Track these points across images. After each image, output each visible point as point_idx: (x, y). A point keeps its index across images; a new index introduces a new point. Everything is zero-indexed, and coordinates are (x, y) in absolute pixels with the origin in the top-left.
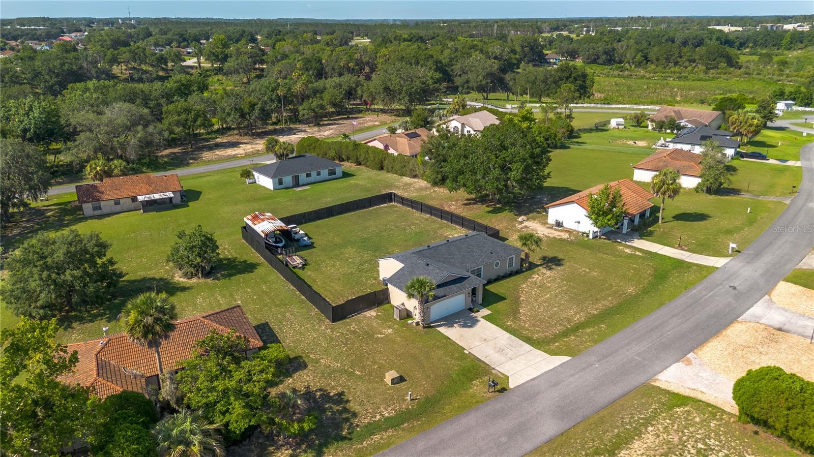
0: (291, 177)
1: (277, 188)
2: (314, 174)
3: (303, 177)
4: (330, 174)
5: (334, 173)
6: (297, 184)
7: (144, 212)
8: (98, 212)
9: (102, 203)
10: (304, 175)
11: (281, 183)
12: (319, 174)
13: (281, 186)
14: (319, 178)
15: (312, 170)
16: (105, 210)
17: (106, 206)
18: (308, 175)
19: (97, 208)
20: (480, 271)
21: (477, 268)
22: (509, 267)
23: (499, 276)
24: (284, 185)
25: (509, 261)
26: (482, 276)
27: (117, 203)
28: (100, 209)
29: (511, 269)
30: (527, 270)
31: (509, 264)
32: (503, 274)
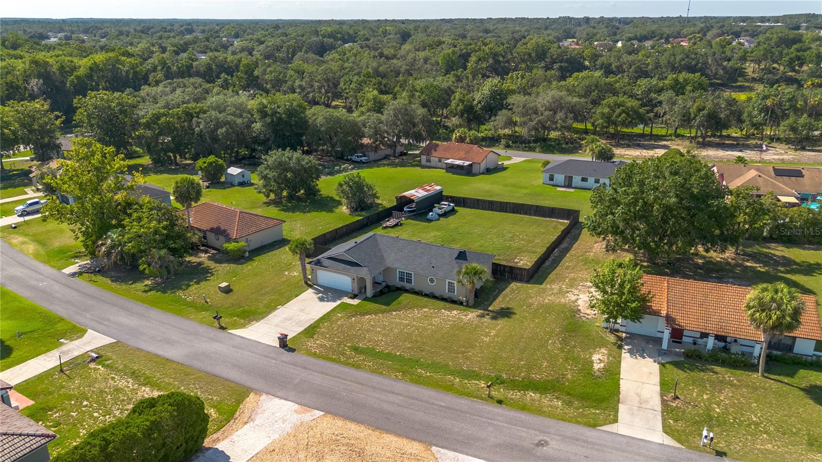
0: (564, 176)
1: (547, 183)
2: (591, 180)
3: (577, 180)
6: (569, 184)
7: (446, 172)
8: (428, 164)
9: (432, 158)
10: (580, 178)
11: (551, 179)
12: (597, 181)
13: (550, 182)
15: (590, 175)
16: (433, 164)
17: (434, 160)
18: (584, 180)
19: (428, 161)
20: (411, 277)
21: (406, 271)
22: (449, 291)
23: (432, 293)
24: (554, 182)
25: (449, 286)
26: (413, 284)
27: (440, 161)
28: (430, 162)
29: (451, 295)
30: (467, 306)
31: (449, 288)
32: (437, 294)
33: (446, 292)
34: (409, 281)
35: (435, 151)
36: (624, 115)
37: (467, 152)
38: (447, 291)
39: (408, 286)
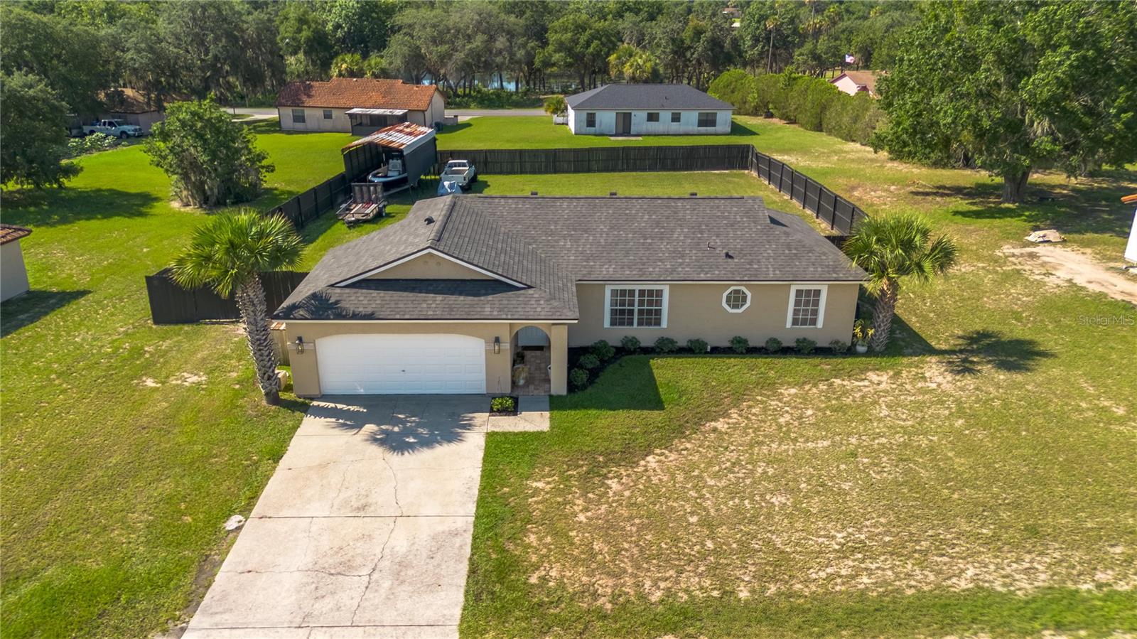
0: (613, 114)
1: (583, 131)
2: (665, 116)
3: (639, 120)
4: (702, 123)
5: (712, 122)
6: (624, 129)
7: (353, 135)
8: (299, 126)
9: (307, 112)
10: (644, 115)
11: (591, 122)
12: (676, 118)
13: (591, 130)
14: (675, 127)
15: (663, 108)
16: (310, 124)
17: (313, 115)
18: (652, 117)
19: (299, 118)
20: (659, 303)
21: (637, 288)
22: (795, 322)
23: (739, 341)
24: (597, 128)
25: (797, 303)
26: (664, 324)
27: (328, 116)
28: (304, 121)
29: (805, 331)
30: (870, 353)
31: (796, 312)
32: (756, 340)
33: (787, 327)
34: (651, 317)
35: (309, 96)
36: (596, 42)
37: (387, 93)
38: (789, 325)
39: (646, 335)
